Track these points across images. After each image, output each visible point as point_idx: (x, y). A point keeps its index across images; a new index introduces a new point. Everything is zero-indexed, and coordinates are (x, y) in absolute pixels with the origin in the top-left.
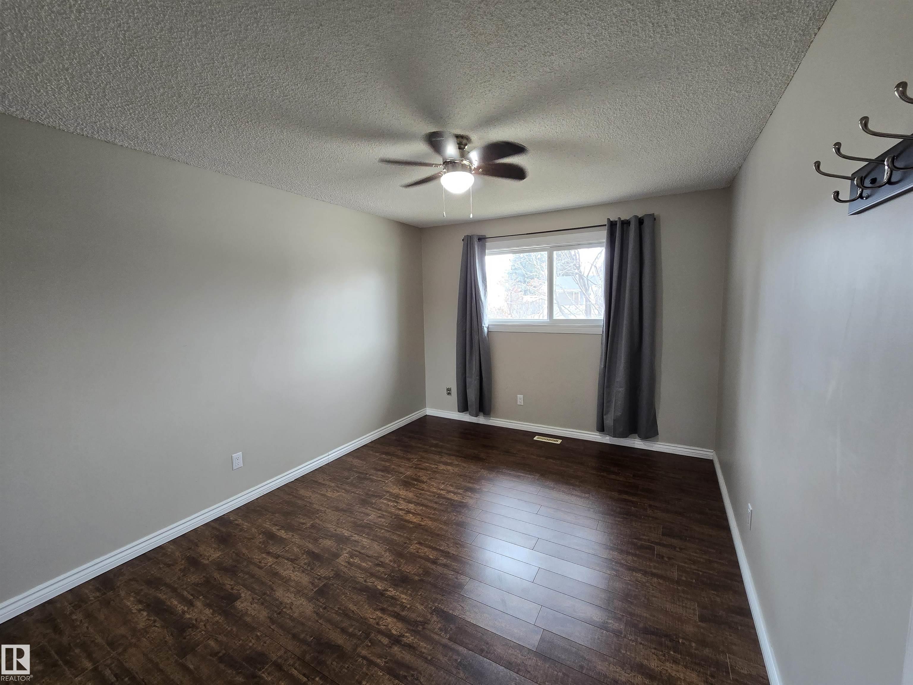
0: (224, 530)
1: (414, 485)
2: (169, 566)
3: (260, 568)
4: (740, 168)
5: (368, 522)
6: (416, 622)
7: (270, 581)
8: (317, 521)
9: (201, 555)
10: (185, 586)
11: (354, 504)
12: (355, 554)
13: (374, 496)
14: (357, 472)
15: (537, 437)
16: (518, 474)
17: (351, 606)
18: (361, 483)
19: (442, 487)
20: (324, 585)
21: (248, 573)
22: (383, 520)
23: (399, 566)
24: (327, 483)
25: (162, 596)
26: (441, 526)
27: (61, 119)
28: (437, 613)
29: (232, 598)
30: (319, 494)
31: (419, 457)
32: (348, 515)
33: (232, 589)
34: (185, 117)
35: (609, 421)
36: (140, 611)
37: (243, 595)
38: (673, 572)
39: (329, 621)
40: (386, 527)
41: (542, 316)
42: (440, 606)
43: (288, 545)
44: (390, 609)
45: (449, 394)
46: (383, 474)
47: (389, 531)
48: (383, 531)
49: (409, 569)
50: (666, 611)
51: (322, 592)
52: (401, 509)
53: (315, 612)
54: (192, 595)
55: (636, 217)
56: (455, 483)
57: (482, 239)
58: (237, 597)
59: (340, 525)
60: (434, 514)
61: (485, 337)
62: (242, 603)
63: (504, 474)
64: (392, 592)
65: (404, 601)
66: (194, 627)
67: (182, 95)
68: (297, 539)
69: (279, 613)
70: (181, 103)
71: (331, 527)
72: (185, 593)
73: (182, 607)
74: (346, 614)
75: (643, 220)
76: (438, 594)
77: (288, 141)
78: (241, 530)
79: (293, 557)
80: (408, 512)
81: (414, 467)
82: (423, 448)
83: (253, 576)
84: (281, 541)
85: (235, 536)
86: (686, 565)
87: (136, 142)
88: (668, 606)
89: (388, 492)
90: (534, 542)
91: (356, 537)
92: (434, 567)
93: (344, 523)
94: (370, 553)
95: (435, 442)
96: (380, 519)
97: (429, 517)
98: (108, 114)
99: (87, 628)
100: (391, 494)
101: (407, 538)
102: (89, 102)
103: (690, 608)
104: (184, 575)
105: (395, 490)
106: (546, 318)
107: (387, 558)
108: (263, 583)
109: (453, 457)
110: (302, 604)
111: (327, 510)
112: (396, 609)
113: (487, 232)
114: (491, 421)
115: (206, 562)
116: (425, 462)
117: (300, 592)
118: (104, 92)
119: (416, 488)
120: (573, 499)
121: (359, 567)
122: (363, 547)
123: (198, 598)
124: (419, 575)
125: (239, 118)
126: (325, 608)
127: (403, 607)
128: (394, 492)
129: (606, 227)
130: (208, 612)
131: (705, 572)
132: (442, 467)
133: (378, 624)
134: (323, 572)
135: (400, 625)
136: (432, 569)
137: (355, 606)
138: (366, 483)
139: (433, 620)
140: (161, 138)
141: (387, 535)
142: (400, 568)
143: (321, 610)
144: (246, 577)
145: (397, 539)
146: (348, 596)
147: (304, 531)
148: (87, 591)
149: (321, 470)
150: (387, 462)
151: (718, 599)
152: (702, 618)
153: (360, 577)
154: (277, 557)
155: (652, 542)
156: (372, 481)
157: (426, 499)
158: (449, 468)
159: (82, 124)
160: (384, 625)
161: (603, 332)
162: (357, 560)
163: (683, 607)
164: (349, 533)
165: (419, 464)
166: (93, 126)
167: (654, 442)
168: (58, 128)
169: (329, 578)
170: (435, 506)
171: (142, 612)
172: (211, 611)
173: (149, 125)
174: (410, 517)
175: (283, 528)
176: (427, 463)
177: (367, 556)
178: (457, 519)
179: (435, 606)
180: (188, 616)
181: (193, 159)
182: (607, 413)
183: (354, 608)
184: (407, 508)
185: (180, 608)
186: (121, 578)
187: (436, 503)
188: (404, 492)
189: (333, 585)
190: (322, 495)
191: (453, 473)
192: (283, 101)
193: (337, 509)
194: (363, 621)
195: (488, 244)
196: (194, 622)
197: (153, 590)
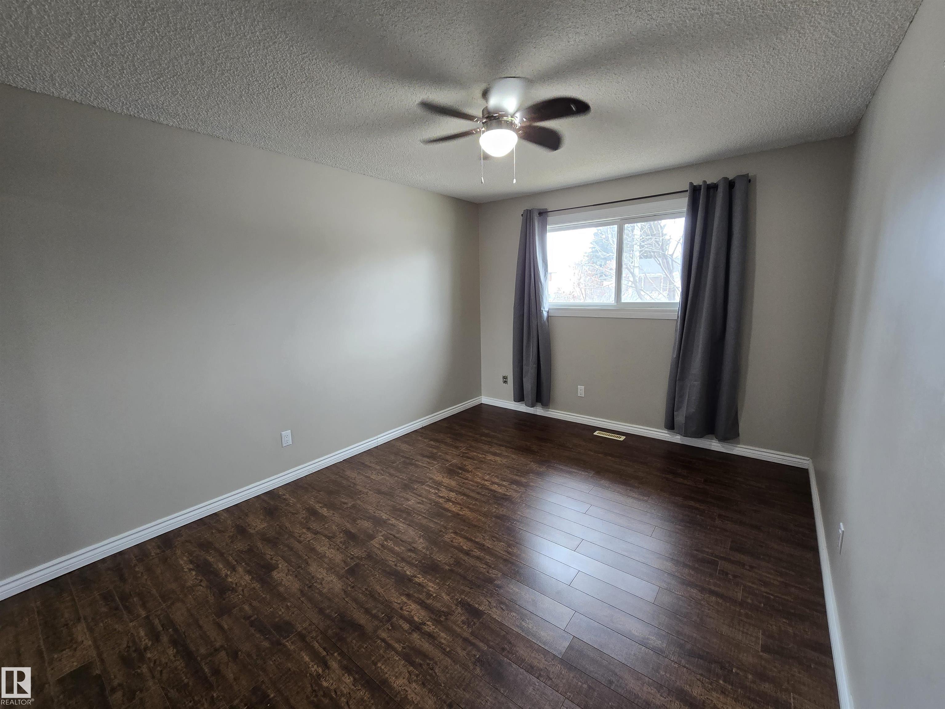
0: (272, 503)
1: (459, 473)
2: (220, 531)
3: (300, 542)
4: (867, 106)
5: (407, 507)
6: (439, 611)
7: (306, 555)
8: (358, 502)
9: (249, 525)
10: (231, 552)
11: (397, 488)
12: (390, 538)
13: (417, 481)
14: (403, 457)
15: (597, 432)
16: (571, 470)
17: (378, 588)
18: (406, 468)
19: (487, 477)
20: (357, 565)
21: (288, 546)
22: (422, 506)
23: (431, 554)
24: (373, 465)
25: (210, 559)
26: (479, 517)
27: (107, 99)
28: (462, 606)
29: (270, 568)
30: (364, 476)
31: (468, 446)
32: (388, 498)
33: (271, 559)
34: (215, 88)
35: (680, 418)
36: (190, 570)
37: (280, 566)
38: (736, 592)
39: (355, 600)
40: (424, 513)
41: (609, 299)
42: (466, 598)
43: (328, 523)
44: (416, 595)
45: (505, 382)
46: (428, 460)
47: (426, 518)
48: (420, 517)
49: (441, 558)
50: (722, 634)
51: (352, 571)
52: (442, 497)
53: (343, 590)
54: (236, 561)
55: (725, 179)
56: (501, 474)
57: (543, 213)
58: (275, 567)
59: (379, 508)
60: (474, 505)
61: (545, 322)
62: (279, 573)
63: (555, 469)
64: (420, 579)
65: (430, 589)
66: (234, 590)
67: (205, 62)
68: (337, 518)
69: (310, 587)
70: (206, 72)
71: (371, 509)
72: (230, 559)
73: (226, 571)
74: (372, 595)
75: (734, 182)
76: (466, 587)
77: (320, 108)
78: (288, 505)
79: (330, 535)
80: (449, 500)
81: (461, 455)
82: (473, 437)
83: (291, 549)
84: (322, 518)
85: (281, 509)
86: (755, 586)
87: (178, 120)
88: (725, 629)
89: (431, 479)
90: (578, 543)
91: (393, 521)
92: (466, 558)
93: (383, 506)
94: (405, 538)
95: (487, 431)
96: (419, 505)
97: (468, 507)
98: (145, 90)
99: (146, 580)
100: (435, 482)
101: (443, 526)
102: (125, 78)
103: (751, 635)
104: (232, 542)
105: (439, 477)
106: (614, 302)
107: (421, 544)
108: (300, 557)
109: (503, 448)
110: (332, 581)
111: (369, 492)
112: (421, 596)
113: (548, 204)
114: (549, 412)
115: (252, 531)
116: (473, 451)
117: (331, 569)
118: (134, 66)
119: (460, 477)
120: (630, 501)
121: (392, 551)
122: (399, 531)
123: (241, 564)
124: (450, 565)
125: (265, 84)
126: (353, 587)
127: (429, 595)
128: (437, 479)
129: (687, 194)
130: (247, 578)
131: (777, 597)
132: (490, 457)
133: (401, 609)
134: (356, 552)
135: (423, 613)
136: (464, 560)
137: (382, 588)
138: (410, 468)
139: (457, 612)
140: (200, 113)
141: (424, 522)
142: (432, 556)
143: (349, 589)
144: (286, 549)
145: (433, 526)
146: (377, 578)
147: (344, 511)
148: (150, 548)
149: (369, 452)
150: (435, 448)
151: (790, 630)
152: (766, 649)
153: (391, 560)
154: (316, 533)
155: (716, 556)
156: (417, 466)
157: (468, 489)
158: (498, 459)
159: (126, 104)
160: (408, 611)
161: (678, 317)
162: (390, 544)
163: (743, 632)
164: (388, 516)
165: (466, 453)
166: (136, 105)
167: (733, 445)
168: (107, 109)
169: (361, 559)
170: (477, 496)
171: (192, 572)
172: (250, 577)
173: (184, 100)
174: (449, 505)
175: (325, 505)
176: (475, 452)
177: (401, 540)
178: (497, 512)
179: (462, 598)
180: (230, 580)
181: (235, 135)
182: (679, 408)
183: (381, 591)
184: (448, 497)
185: (224, 571)
186: (179, 539)
187: (478, 493)
188: (447, 480)
189: (364, 565)
190: (367, 477)
191: (501, 464)
192: (303, 59)
193: (379, 492)
194: (387, 604)
195: (550, 219)
196: (234, 586)
197: (204, 553)
